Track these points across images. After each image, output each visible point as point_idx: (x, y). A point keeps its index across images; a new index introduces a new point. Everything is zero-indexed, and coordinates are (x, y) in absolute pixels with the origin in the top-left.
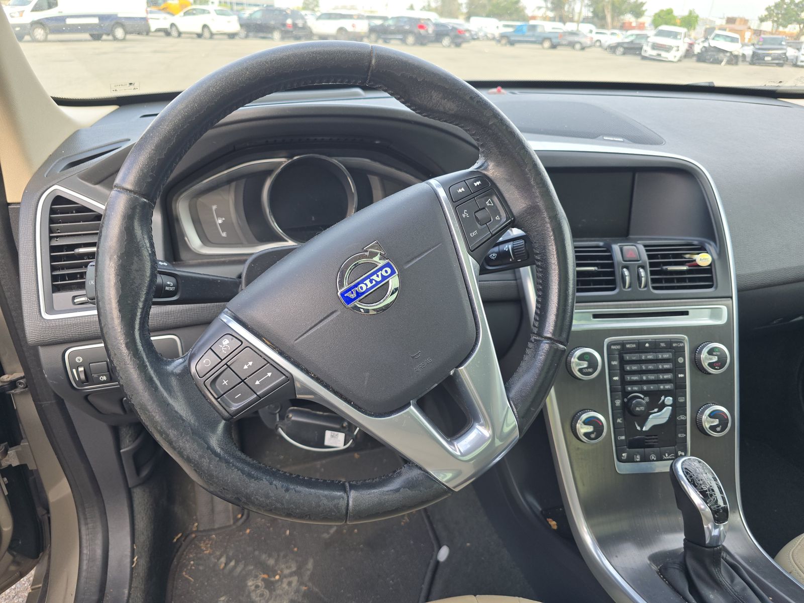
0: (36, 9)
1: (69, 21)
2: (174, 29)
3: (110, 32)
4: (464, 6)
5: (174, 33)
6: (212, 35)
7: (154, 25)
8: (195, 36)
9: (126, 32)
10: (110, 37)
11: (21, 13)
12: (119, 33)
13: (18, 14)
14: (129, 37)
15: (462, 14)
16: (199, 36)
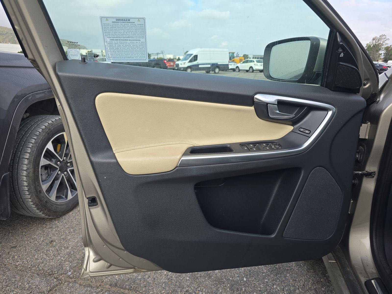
0: (190, 61)
1: (200, 66)
2: (237, 68)
3: (214, 70)
4: (383, 55)
5: (237, 70)
6: (253, 71)
7: (230, 67)
8: (245, 71)
9: (220, 70)
10: (213, 72)
11: (184, 63)
12: (217, 70)
13: (183, 64)
14: (220, 72)
15: (381, 59)
16: (247, 71)
